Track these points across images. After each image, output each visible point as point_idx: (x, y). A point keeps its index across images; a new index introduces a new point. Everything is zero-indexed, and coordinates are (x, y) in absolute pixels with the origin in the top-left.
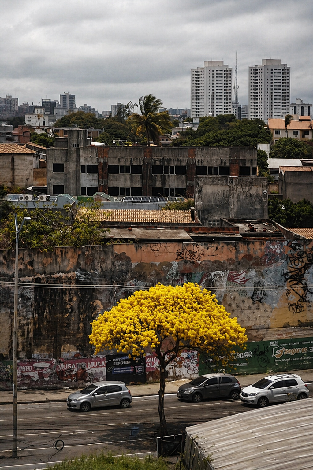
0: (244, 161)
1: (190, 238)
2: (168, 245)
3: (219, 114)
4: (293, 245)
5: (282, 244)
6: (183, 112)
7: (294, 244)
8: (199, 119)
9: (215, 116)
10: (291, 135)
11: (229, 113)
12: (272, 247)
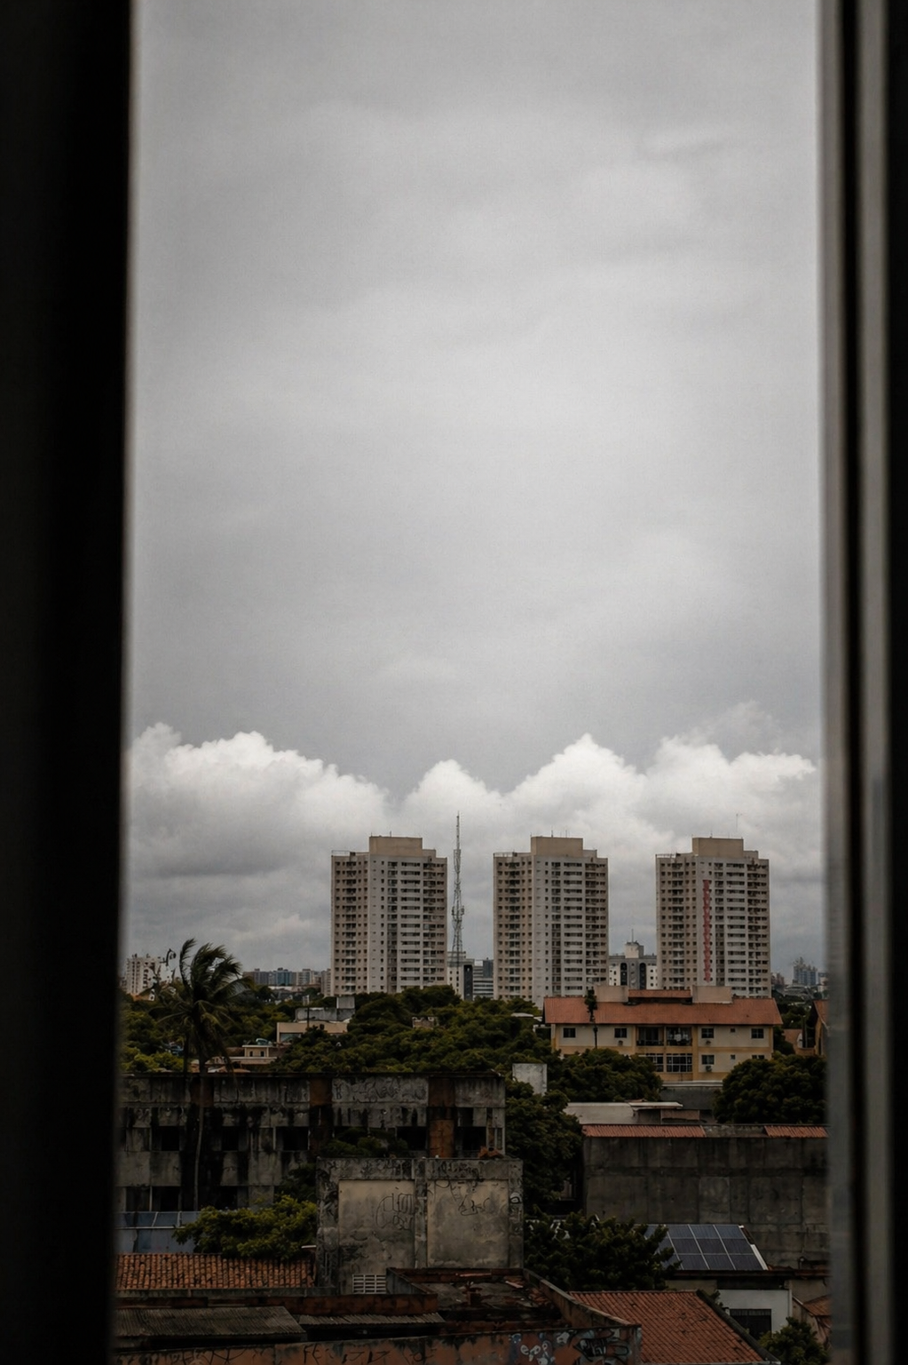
0: (469, 1113)
1: (300, 1330)
2: (233, 1353)
3: (410, 983)
4: (583, 1343)
5: (553, 1342)
6: (313, 981)
7: (587, 1340)
8: (353, 1000)
9: (399, 990)
10: (606, 1040)
11: (440, 983)
12: (524, 1350)
